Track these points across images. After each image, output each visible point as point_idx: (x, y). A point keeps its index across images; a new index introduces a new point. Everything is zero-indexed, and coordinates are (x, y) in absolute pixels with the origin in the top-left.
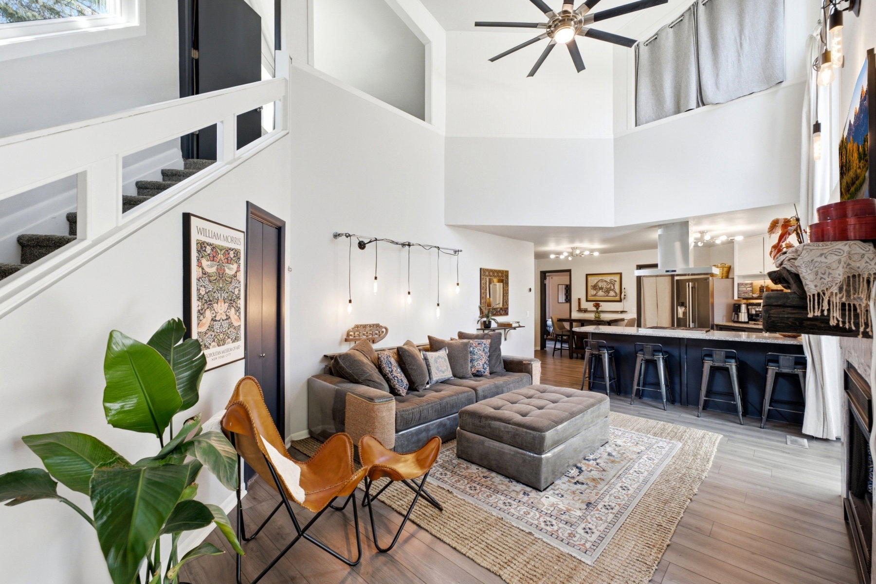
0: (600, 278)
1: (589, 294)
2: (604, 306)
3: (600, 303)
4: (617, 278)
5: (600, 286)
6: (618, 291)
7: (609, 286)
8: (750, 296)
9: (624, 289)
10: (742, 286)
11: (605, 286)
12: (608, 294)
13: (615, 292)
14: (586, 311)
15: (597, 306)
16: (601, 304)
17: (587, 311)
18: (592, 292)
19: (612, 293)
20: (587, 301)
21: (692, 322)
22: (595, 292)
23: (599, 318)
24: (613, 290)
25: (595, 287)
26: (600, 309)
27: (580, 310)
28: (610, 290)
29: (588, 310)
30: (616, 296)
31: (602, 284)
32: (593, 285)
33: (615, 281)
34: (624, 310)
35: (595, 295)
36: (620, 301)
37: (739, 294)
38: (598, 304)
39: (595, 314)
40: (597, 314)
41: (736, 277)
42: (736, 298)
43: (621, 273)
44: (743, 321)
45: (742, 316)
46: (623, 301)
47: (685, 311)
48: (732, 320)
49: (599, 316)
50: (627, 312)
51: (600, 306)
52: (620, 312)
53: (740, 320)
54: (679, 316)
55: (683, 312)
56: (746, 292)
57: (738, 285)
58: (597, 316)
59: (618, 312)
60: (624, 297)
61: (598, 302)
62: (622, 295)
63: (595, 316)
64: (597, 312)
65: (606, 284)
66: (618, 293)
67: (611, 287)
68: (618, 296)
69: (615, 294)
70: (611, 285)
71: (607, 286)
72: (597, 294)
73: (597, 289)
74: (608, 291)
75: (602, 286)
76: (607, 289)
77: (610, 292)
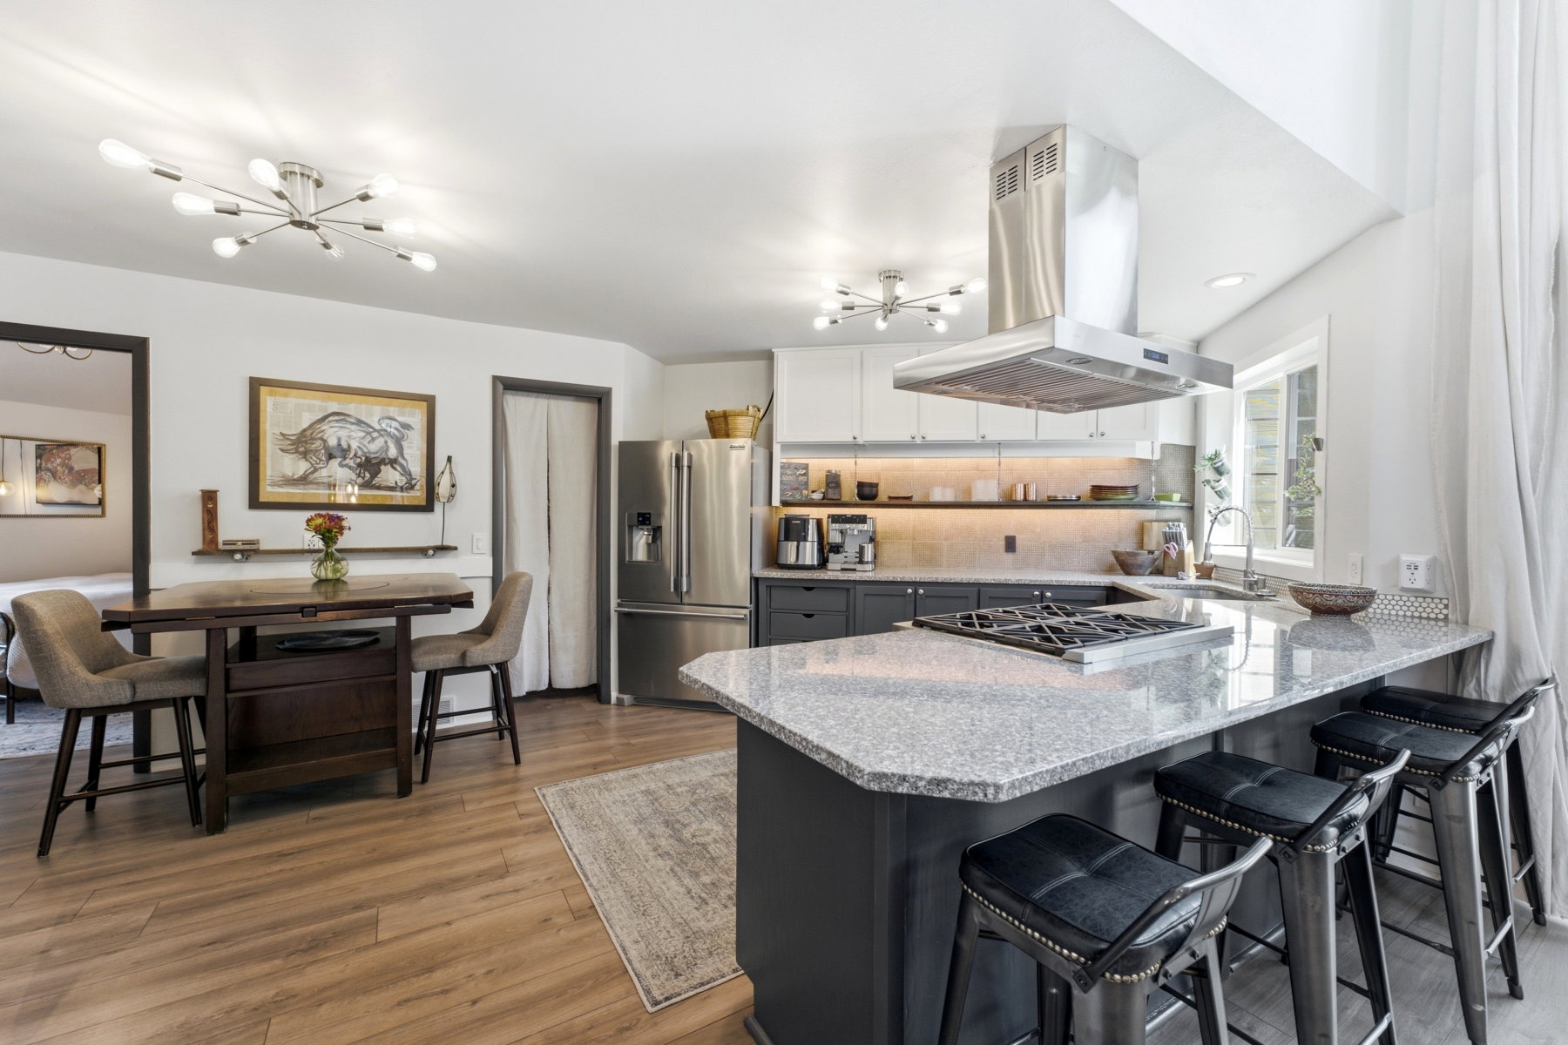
1: (268, 471)
3: (340, 513)
5: (332, 442)
6: (417, 468)
7: (380, 442)
8: (807, 499)
9: (449, 459)
10: (788, 472)
11: (354, 445)
12: (373, 476)
13: (406, 473)
14: (249, 552)
15: (329, 531)
16: (350, 518)
17: (257, 552)
18: (279, 465)
19: (390, 475)
20: (255, 503)
22: (302, 467)
23: (338, 582)
24: (393, 462)
25: (301, 444)
26: (344, 542)
27: (211, 548)
28: (383, 462)
29: (263, 546)
30: (412, 487)
31: (343, 433)
32: (294, 430)
33: (407, 427)
34: (446, 543)
35: (303, 480)
36: (428, 507)
37: (783, 492)
38: (331, 518)
39: (320, 565)
40: (330, 564)
41: (779, 445)
42: (776, 501)
43: (433, 398)
44: (808, 562)
45: (805, 548)
46: (438, 507)
47: (655, 539)
48: (782, 561)
49: (339, 571)
50: (456, 548)
51: (341, 529)
52: (431, 552)
53: (800, 562)
54: (627, 559)
55: (648, 545)
56: (795, 486)
57: (782, 468)
58: (330, 575)
59: (422, 552)
60: (443, 489)
61: (331, 513)
62: (433, 480)
63: (315, 576)
64: (329, 556)
65: (363, 434)
66: (418, 478)
67: (387, 450)
68: (417, 487)
69: (402, 481)
70: (386, 442)
71: (366, 443)
72: (316, 475)
73: (316, 451)
74: (370, 467)
75: (339, 439)
76: (367, 458)
77: (380, 471)
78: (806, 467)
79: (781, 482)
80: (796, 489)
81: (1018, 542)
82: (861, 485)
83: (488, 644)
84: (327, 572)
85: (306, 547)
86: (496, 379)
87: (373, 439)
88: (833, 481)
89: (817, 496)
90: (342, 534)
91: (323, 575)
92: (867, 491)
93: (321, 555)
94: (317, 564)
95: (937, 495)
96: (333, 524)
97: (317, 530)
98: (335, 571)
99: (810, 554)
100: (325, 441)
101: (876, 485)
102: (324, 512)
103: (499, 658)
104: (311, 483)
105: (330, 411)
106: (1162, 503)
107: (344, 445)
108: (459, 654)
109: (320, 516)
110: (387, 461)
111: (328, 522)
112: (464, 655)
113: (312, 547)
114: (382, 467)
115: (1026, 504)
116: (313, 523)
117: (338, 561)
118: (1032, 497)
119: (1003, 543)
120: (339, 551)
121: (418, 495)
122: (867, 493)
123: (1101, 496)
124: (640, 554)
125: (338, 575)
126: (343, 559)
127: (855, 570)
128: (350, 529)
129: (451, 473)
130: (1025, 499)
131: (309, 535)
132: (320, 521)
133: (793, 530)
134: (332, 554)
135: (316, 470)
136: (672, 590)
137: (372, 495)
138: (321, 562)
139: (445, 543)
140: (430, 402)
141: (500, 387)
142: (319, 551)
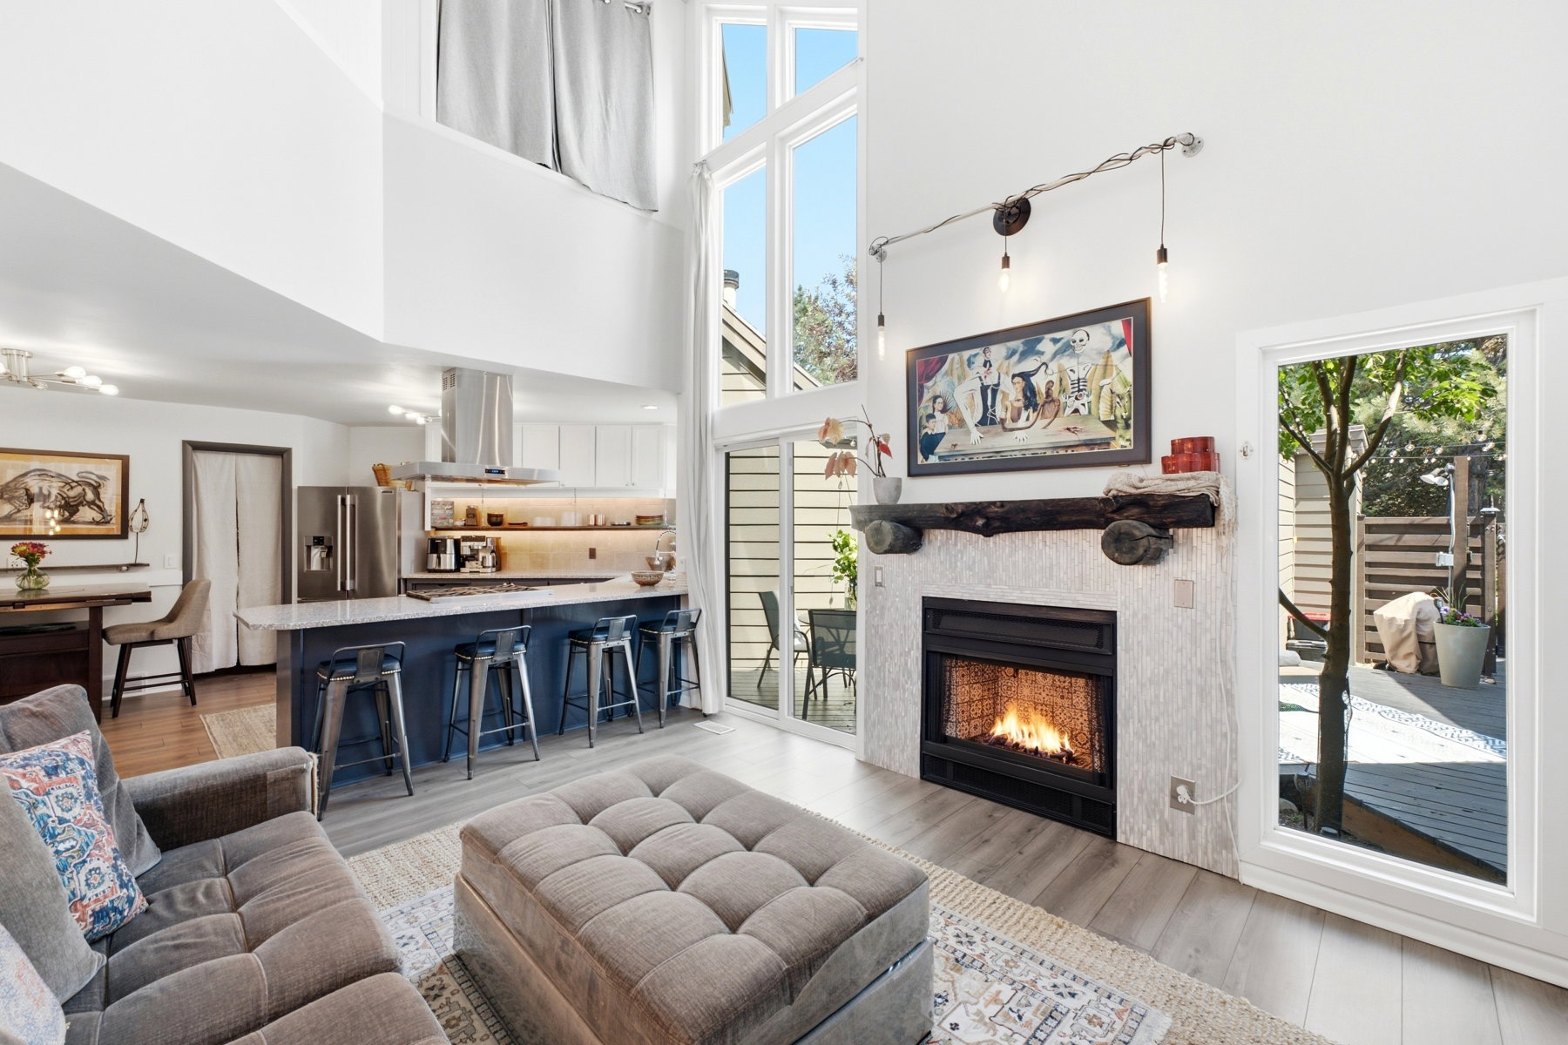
0: (35, 463)
2: (58, 553)
3: (41, 542)
4: (112, 471)
5: (34, 490)
7: (78, 490)
8: (450, 525)
9: (142, 501)
10: (438, 507)
11: (54, 492)
12: (72, 514)
13: (103, 511)
16: (50, 545)
19: (87, 513)
21: (351, 579)
22: (7, 509)
23: (39, 589)
24: (91, 504)
26: (43, 563)
28: (81, 504)
30: (108, 522)
31: (44, 484)
33: (102, 478)
34: (139, 562)
35: (10, 519)
36: (124, 535)
37: (433, 521)
38: (34, 546)
39: (24, 579)
40: (33, 578)
41: (429, 490)
42: (428, 527)
43: (127, 457)
44: (448, 568)
45: (445, 559)
46: (132, 536)
47: (328, 555)
48: (429, 567)
49: (41, 583)
50: (148, 565)
51: (43, 553)
52: (125, 568)
53: (442, 568)
54: (306, 569)
55: (322, 559)
56: (444, 516)
57: (432, 504)
58: (32, 585)
59: (117, 568)
60: (136, 521)
61: (34, 542)
62: (128, 515)
63: (20, 586)
64: (31, 572)
65: (62, 484)
66: (113, 515)
67: (85, 494)
68: (113, 521)
69: (98, 517)
70: (84, 490)
71: (65, 490)
72: (18, 515)
73: (18, 498)
74: (69, 508)
75: (41, 489)
76: (66, 502)
77: (78, 510)
78: (452, 504)
79: (432, 514)
80: (445, 519)
81: (598, 553)
82: (490, 516)
83: (172, 626)
84: (30, 582)
85: (10, 567)
86: (185, 443)
87: (72, 488)
88: (472, 513)
89: (459, 523)
90: (43, 557)
91: (26, 585)
92: (494, 519)
93: (26, 572)
94: (21, 578)
95: (538, 523)
96: (36, 549)
97: (21, 554)
98: (37, 583)
99: (448, 560)
100: (27, 490)
101: (501, 516)
102: (28, 542)
103: (182, 634)
104: (15, 520)
105: (32, 468)
106: (670, 526)
107: (45, 492)
108: (149, 633)
109: (24, 544)
110: (85, 503)
111: (31, 549)
112: (152, 633)
113: (15, 567)
114: (80, 508)
115: (596, 527)
116: (18, 550)
117: (39, 576)
118: (600, 522)
119: (588, 553)
120: (40, 568)
121: (115, 527)
122: (496, 522)
123: (642, 522)
124: (316, 566)
125: (40, 586)
126: (44, 575)
127: (478, 572)
128: (51, 553)
129: (144, 511)
130: (595, 525)
131: (14, 558)
132: (24, 548)
133: (436, 546)
134: (35, 571)
135: (19, 511)
136: (339, 589)
137: (70, 528)
138: (24, 577)
139: (137, 562)
140: (125, 461)
141: (190, 448)
142: (25, 569)
